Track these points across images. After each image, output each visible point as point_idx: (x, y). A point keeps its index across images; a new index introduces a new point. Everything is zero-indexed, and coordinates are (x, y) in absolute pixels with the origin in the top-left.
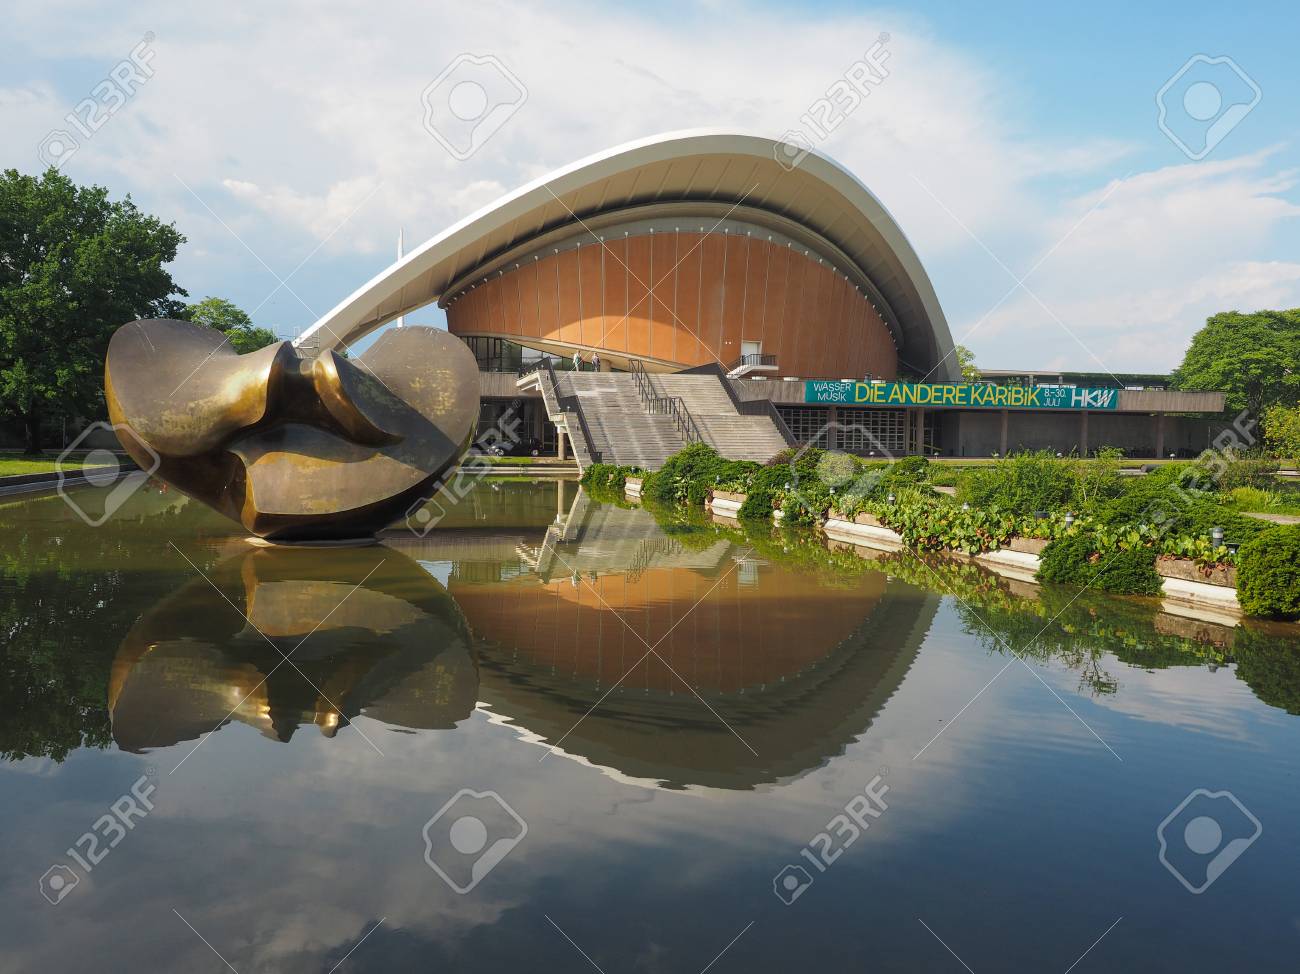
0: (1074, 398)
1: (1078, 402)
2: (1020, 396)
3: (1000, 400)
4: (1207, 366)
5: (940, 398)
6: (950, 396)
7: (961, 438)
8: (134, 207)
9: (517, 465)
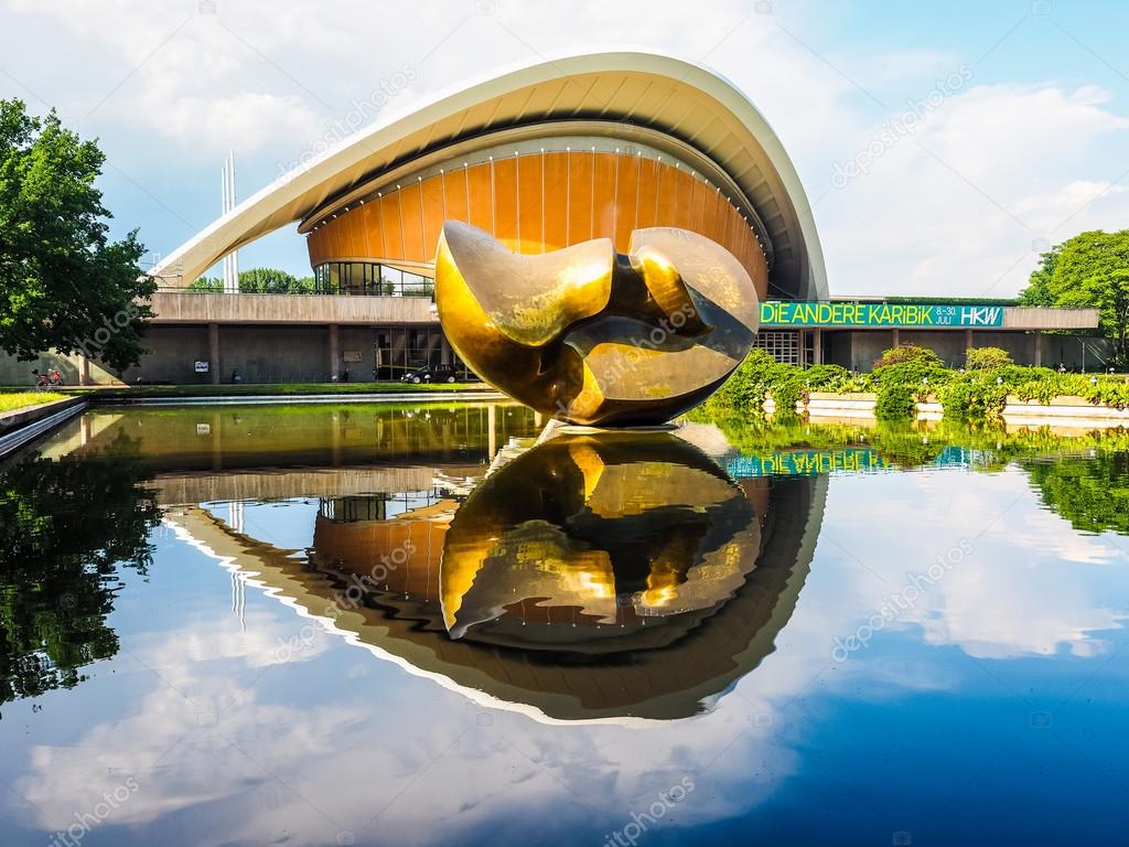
0: (964, 316)
1: (967, 320)
2: (914, 314)
3: (896, 318)
4: (1078, 283)
5: (840, 318)
6: (850, 315)
7: (853, 358)
8: (59, 122)
9: (451, 391)
